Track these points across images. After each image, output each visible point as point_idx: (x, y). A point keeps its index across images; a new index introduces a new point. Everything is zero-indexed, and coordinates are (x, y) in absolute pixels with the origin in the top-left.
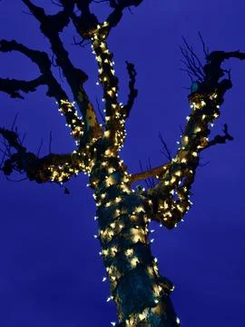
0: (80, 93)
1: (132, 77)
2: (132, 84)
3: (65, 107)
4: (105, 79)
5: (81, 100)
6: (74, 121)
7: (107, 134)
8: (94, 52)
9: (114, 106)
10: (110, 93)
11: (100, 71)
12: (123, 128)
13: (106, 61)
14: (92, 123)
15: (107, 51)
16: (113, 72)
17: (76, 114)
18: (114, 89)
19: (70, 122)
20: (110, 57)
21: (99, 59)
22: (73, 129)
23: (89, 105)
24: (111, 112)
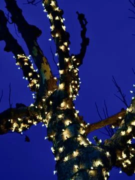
0: (34, 48)
1: (84, 26)
2: (83, 33)
3: (22, 61)
4: (57, 35)
5: (36, 54)
6: (30, 74)
7: (61, 86)
8: (45, 11)
9: (67, 60)
10: (62, 48)
11: (52, 28)
12: (78, 77)
13: (57, 18)
14: (47, 76)
15: (57, 9)
16: (64, 28)
17: (32, 67)
18: (66, 44)
19: (27, 75)
20: (60, 14)
21: (50, 16)
22: (30, 82)
23: (44, 59)
24: (64, 66)
